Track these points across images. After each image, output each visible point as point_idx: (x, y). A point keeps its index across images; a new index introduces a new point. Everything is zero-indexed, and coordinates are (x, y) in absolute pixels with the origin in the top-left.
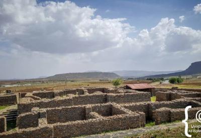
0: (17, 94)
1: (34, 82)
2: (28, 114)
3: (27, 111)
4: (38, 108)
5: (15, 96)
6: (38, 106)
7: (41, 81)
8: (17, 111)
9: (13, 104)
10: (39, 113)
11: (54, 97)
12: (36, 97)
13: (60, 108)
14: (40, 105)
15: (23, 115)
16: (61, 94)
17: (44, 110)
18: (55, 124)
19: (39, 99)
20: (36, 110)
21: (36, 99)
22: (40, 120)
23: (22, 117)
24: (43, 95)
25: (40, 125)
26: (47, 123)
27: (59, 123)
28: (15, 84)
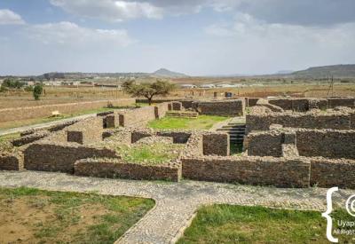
0: (243, 99)
1: (268, 80)
2: (263, 133)
3: (261, 129)
4: (281, 126)
5: (240, 102)
6: (281, 123)
7: (280, 78)
8: (244, 126)
9: (237, 115)
10: (283, 135)
11: (307, 109)
12: (274, 106)
13: (323, 131)
14: (285, 121)
15: (255, 133)
16: (322, 105)
17: (292, 131)
18: (314, 159)
19: (279, 111)
20: (277, 129)
21: (274, 110)
22: (285, 148)
23: (253, 137)
24: (287, 105)
25: (285, 155)
26: (297, 153)
27: (321, 157)
28: (237, 82)
